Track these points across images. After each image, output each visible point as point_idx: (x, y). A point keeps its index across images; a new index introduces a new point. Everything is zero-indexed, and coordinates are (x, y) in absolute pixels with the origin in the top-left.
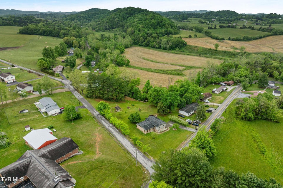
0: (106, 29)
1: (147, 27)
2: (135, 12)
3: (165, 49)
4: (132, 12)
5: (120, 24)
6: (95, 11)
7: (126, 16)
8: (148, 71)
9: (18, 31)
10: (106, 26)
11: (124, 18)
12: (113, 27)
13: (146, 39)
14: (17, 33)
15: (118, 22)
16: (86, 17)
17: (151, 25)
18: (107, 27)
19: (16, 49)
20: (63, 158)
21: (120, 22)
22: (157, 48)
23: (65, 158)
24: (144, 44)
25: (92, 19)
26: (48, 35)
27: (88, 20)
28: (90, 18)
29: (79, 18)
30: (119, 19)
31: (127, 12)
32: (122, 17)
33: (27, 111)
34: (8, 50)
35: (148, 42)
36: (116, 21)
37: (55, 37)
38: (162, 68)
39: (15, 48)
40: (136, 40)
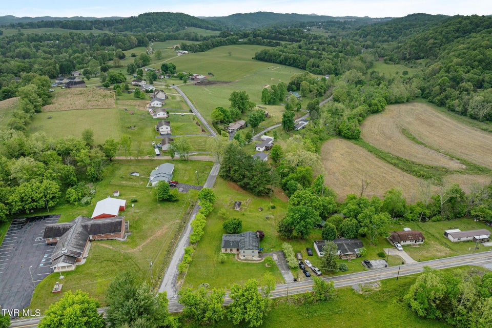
0: (404, 59)
1: (467, 65)
2: (477, 27)
3: (474, 117)
4: (470, 27)
5: (434, 51)
6: (416, 19)
7: (452, 35)
8: (379, 157)
9: (254, 56)
10: (406, 54)
11: (447, 38)
12: (419, 56)
13: (445, 90)
14: (253, 58)
15: (430, 48)
16: (390, 31)
17: (480, 61)
18: (408, 54)
19: (225, 85)
20: (101, 237)
21: (436, 47)
22: (458, 112)
23: (103, 237)
24: (436, 99)
25: (400, 35)
26: (290, 65)
27: (393, 37)
28: (397, 32)
29: (377, 32)
30: (436, 41)
31: (459, 28)
32: (444, 37)
33: (138, 175)
34: (214, 86)
35: (447, 97)
36: (430, 44)
37: (300, 68)
38: (416, 157)
39: (226, 83)
40: (427, 91)
